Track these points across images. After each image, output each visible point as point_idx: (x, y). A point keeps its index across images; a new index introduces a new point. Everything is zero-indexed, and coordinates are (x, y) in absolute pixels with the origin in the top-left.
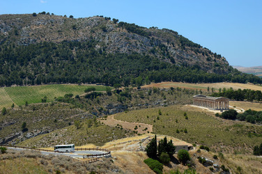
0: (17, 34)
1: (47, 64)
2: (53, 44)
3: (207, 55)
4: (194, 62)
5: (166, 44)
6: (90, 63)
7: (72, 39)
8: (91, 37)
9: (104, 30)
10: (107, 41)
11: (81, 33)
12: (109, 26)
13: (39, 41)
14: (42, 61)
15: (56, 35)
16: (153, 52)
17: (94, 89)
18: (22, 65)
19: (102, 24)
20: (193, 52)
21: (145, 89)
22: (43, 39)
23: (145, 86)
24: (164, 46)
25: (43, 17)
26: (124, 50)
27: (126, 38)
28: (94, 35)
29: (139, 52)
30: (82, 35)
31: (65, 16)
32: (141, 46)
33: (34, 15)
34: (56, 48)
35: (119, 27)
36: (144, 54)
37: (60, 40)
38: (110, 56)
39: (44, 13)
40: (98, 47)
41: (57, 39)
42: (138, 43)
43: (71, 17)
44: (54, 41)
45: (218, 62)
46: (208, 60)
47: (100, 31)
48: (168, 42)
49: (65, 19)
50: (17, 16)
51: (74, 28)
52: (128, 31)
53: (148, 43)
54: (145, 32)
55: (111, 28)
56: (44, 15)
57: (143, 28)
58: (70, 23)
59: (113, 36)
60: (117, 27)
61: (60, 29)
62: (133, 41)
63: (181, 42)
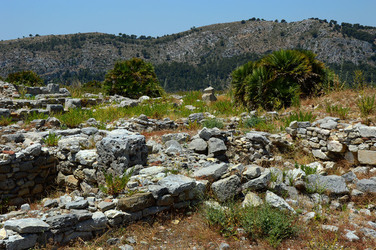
0: (222, 45)
2: (255, 55)
7: (277, 48)
8: (299, 45)
9: (315, 36)
10: (316, 49)
11: (289, 41)
12: (323, 31)
13: (242, 52)
15: (261, 44)
16: (374, 59)
18: (222, 78)
19: (315, 28)
22: (247, 50)
25: (252, 24)
26: (334, 59)
27: (339, 45)
28: (303, 42)
29: (353, 60)
30: (289, 44)
31: (276, 21)
32: (358, 52)
33: (243, 22)
35: (334, 30)
36: (360, 62)
37: (265, 50)
39: (254, 19)
41: (260, 49)
42: (355, 50)
43: (283, 21)
44: (257, 52)
47: (310, 38)
49: (275, 24)
50: (226, 25)
51: (282, 34)
52: (344, 36)
53: (369, 48)
54: (368, 35)
55: (323, 33)
56: (253, 22)
57: (370, 28)
58: (279, 29)
59: (325, 43)
60: (331, 31)
61: (266, 38)
62: (347, 47)
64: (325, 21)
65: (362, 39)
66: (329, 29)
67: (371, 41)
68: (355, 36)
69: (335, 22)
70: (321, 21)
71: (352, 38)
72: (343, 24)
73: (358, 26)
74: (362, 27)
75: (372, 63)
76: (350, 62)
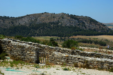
0: (36, 20)
1: (43, 30)
3: (100, 25)
4: (94, 28)
5: (85, 22)
6: (56, 29)
7: (52, 21)
8: (58, 21)
9: (63, 18)
10: (63, 22)
11: (55, 19)
12: (65, 16)
13: (42, 22)
14: (41, 29)
15: (48, 20)
16: (79, 25)
17: (53, 38)
18: (36, 30)
19: (63, 16)
20: (94, 25)
21: (70, 38)
22: (43, 22)
23: (71, 37)
24: (84, 23)
25: (45, 14)
26: (68, 25)
27: (69, 21)
28: (59, 20)
29: (73, 25)
30: (56, 20)
32: (74, 23)
33: (42, 13)
34: (47, 24)
35: (68, 16)
36: (75, 26)
37: (49, 22)
38: (63, 27)
39: (46, 13)
40: (60, 24)
41: (47, 21)
42: (73, 22)
43: (54, 13)
44: (46, 22)
45: (103, 28)
46: (99, 27)
47: (61, 18)
48: (86, 21)
49: (52, 14)
50: (37, 14)
51: (54, 17)
52: (71, 18)
53: (77, 22)
54: (77, 18)
55: (65, 17)
56: (45, 13)
57: (78, 16)
58: (53, 16)
59: (65, 20)
61: (49, 18)
62: (72, 21)
63: (91, 21)
64: (66, 14)
65: (76, 19)
67: (78, 20)
68: (74, 18)
69: (69, 14)
70: (64, 14)
72: (71, 15)
73: (75, 15)
74: (76, 16)
75: (78, 26)
76: (72, 26)
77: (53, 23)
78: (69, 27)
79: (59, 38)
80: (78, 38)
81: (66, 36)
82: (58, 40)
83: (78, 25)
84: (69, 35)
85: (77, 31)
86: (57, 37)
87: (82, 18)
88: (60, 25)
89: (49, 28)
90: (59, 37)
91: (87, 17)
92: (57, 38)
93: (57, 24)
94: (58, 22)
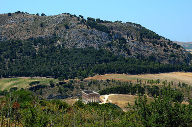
1: (11, 60)
2: (19, 42)
3: (165, 46)
4: (150, 53)
5: (126, 37)
6: (48, 57)
7: (37, 36)
8: (55, 34)
9: (67, 27)
10: (67, 37)
11: (46, 30)
12: (72, 23)
13: (8, 39)
14: (7, 57)
15: (25, 33)
16: (109, 45)
17: (39, 82)
19: (67, 21)
20: (151, 44)
21: (86, 81)
22: (12, 37)
23: (89, 78)
24: (124, 39)
25: (17, 16)
26: (81, 45)
27: (84, 34)
28: (57, 32)
29: (95, 46)
30: (47, 33)
31: (38, 14)
32: (98, 40)
33: (10, 14)
34: (22, 45)
35: (81, 23)
36: (100, 48)
37: (27, 38)
38: (67, 51)
39: (19, 12)
40: (59, 42)
41: (24, 36)
42: (96, 38)
43: (43, 15)
44: (21, 39)
45: (175, 53)
46: (165, 50)
47: (63, 28)
48: (128, 35)
51: (42, 25)
52: (88, 28)
53: (106, 37)
54: (106, 28)
55: (73, 25)
57: (108, 22)
58: (39, 21)
59: (73, 33)
60: (79, 24)
61: (29, 27)
62: (90, 37)
63: (141, 35)
64: (75, 16)
65: (101, 30)
66: (77, 22)
67: (108, 32)
68: (95, 28)
69: (82, 17)
70: (71, 16)
71: (94, 29)
72: (89, 19)
73: (99, 20)
74: (102, 21)
75: (108, 49)
76: (92, 47)
77: (41, 41)
78: (85, 52)
79: (56, 81)
80: (108, 80)
81: (74, 76)
82: (52, 86)
83: (106, 46)
84: (84, 72)
85: (106, 61)
86: (51, 79)
87: (119, 25)
88: (60, 46)
89: (28, 54)
90: (56, 78)
91: (131, 23)
92: (51, 82)
93: (52, 42)
94: (55, 37)
